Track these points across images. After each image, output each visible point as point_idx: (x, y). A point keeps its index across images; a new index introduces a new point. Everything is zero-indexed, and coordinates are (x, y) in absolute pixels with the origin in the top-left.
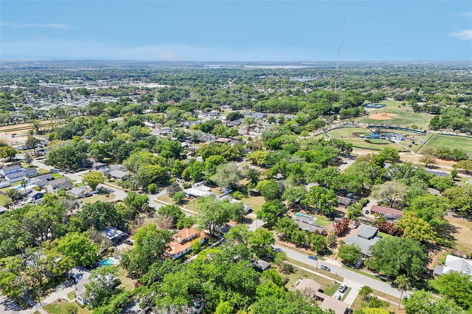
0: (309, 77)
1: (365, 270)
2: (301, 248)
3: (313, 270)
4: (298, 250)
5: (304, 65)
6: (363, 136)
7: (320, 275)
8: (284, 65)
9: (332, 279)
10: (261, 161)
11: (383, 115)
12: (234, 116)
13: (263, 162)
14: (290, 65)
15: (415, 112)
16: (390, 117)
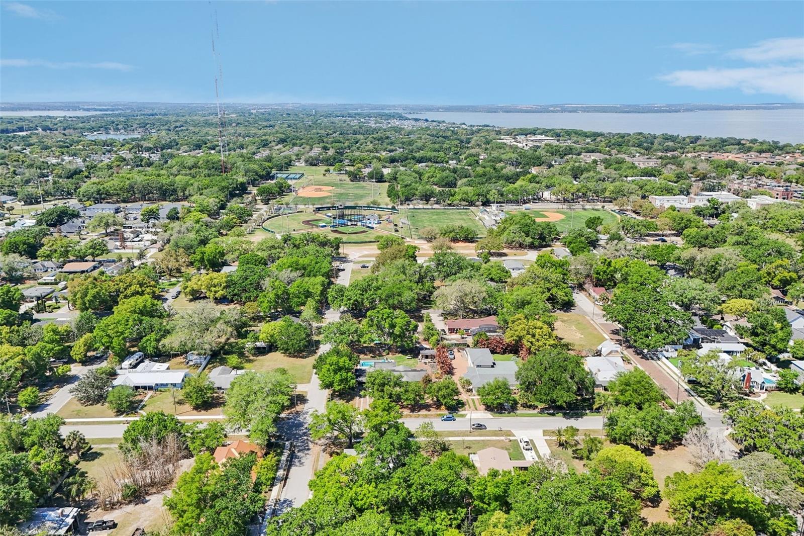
0: (122, 131)
1: (520, 410)
2: (419, 411)
3: (467, 436)
4: (419, 415)
5: (88, 110)
6: (324, 224)
7: (482, 438)
8: (43, 110)
9: (503, 438)
10: (216, 292)
11: (316, 190)
12: (59, 216)
13: (221, 293)
14: (58, 110)
15: (352, 181)
16: (329, 191)
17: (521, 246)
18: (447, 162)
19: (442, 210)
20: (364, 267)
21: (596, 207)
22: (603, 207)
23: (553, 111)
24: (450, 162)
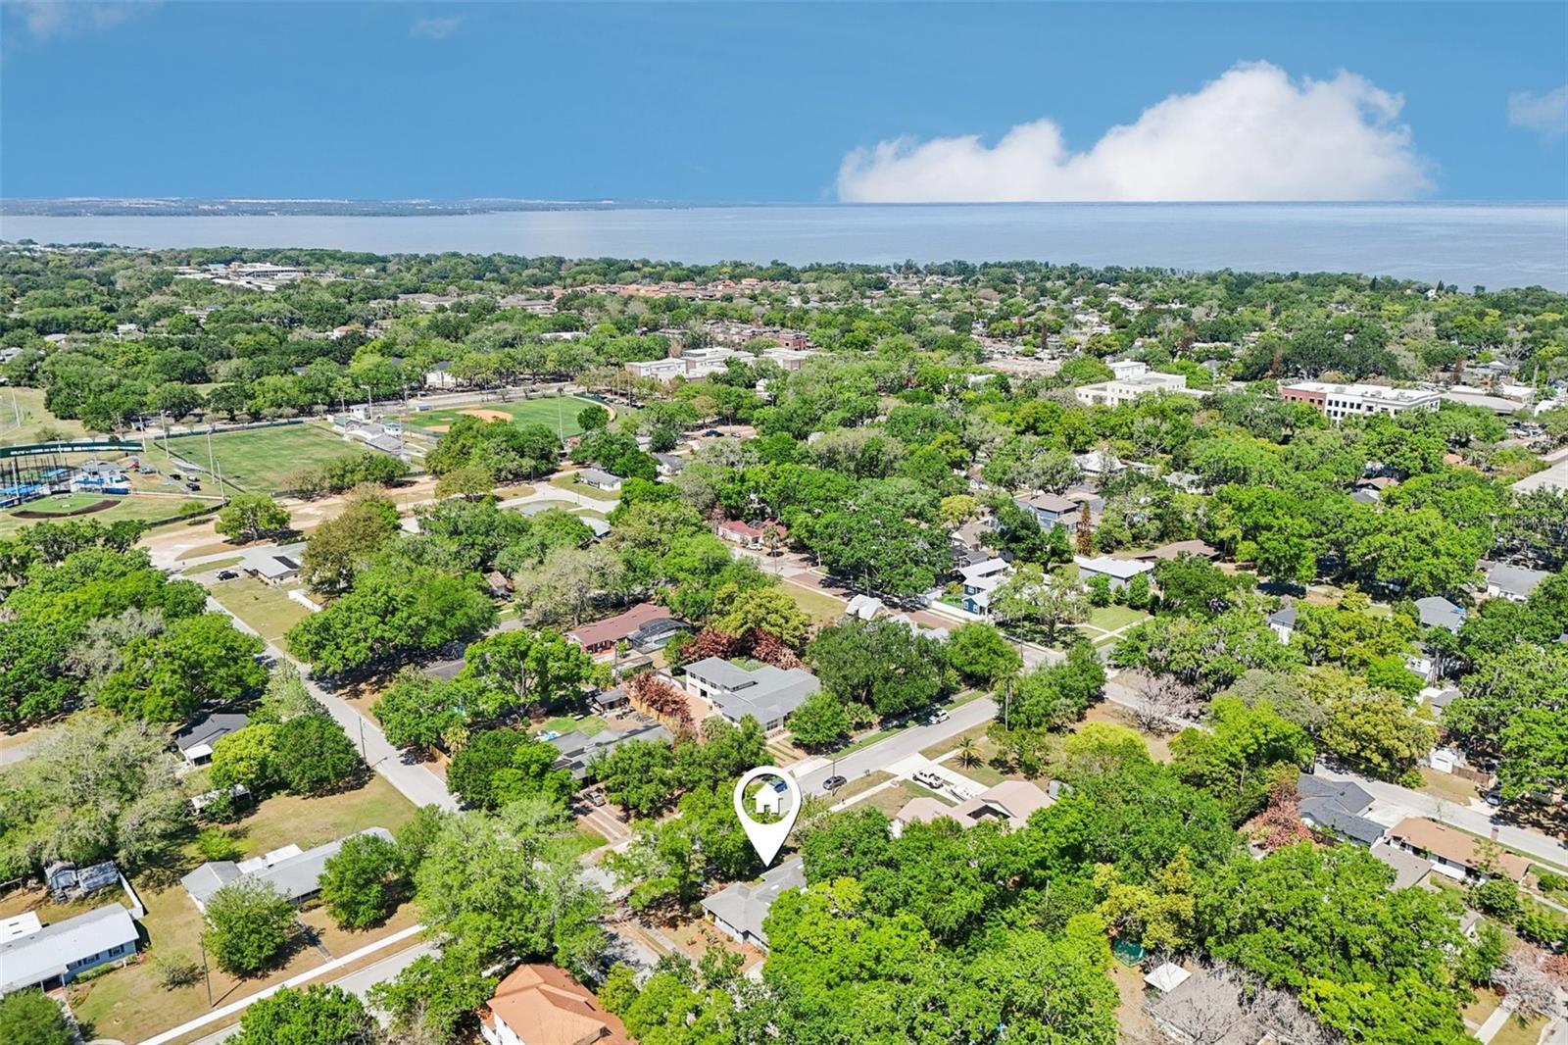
17: (519, 476)
18: (114, 329)
19: (246, 432)
20: (227, 576)
21: (548, 392)
22: (560, 390)
23: (205, 213)
24: (121, 328)
